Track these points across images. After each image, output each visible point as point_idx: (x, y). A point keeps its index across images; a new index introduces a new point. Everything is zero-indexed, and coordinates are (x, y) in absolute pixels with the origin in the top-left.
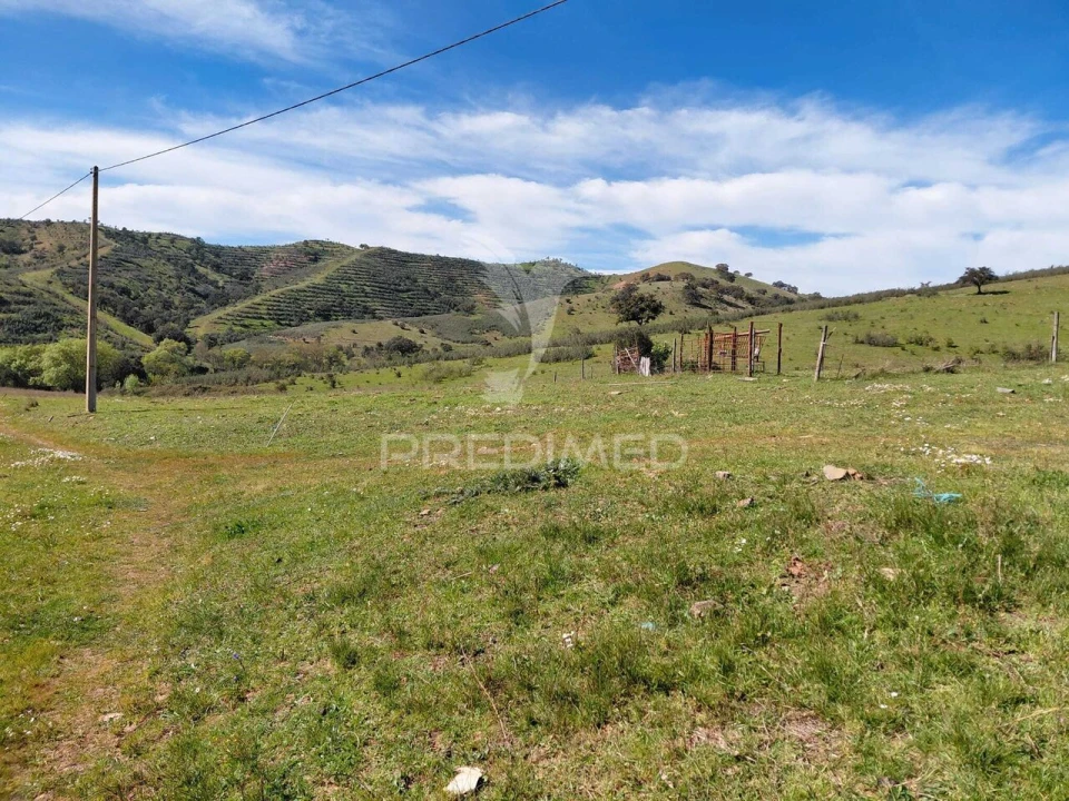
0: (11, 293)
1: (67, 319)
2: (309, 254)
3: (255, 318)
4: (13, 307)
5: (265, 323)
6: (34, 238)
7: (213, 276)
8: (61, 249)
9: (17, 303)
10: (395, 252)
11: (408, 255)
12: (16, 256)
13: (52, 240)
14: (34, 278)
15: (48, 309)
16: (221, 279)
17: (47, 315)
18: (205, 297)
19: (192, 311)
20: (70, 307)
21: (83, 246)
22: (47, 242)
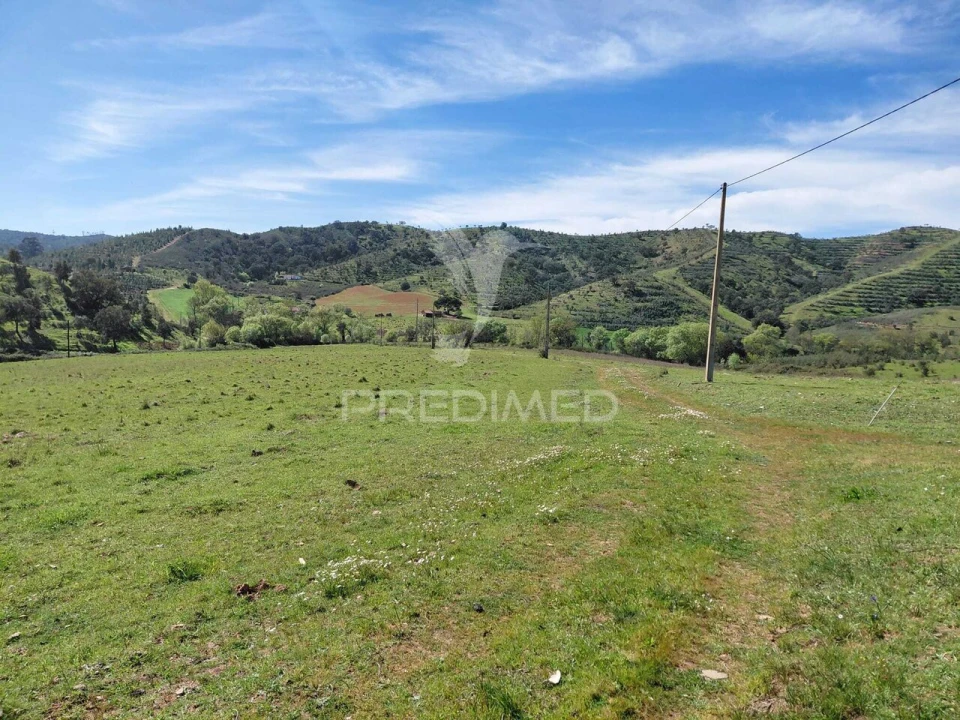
0: (647, 287)
1: (685, 306)
2: (905, 241)
3: (845, 305)
4: (648, 297)
5: (855, 310)
6: (665, 244)
7: (808, 267)
8: (684, 251)
9: (651, 294)
12: (652, 259)
13: (678, 244)
14: (664, 275)
15: (671, 299)
16: (814, 270)
17: (671, 304)
18: (799, 286)
19: (787, 298)
20: (688, 297)
21: (701, 247)
22: (675, 247)
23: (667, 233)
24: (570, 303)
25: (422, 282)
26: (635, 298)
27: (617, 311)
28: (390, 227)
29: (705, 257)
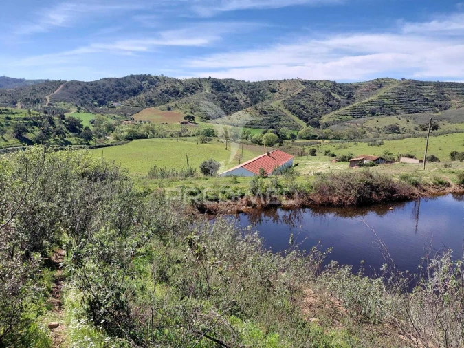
0: (268, 110)
1: (282, 118)
2: (378, 84)
3: (344, 115)
4: (268, 115)
5: (348, 117)
6: (280, 87)
7: (337, 97)
8: (287, 90)
9: (270, 113)
10: (417, 81)
12: (274, 94)
14: (275, 104)
15: (277, 115)
16: (340, 98)
17: (277, 117)
19: (325, 112)
20: (283, 114)
21: (294, 89)
22: (283, 88)
23: (281, 81)
24: (239, 117)
25: (176, 106)
26: (264, 115)
27: (256, 120)
28: (157, 77)
29: (294, 94)
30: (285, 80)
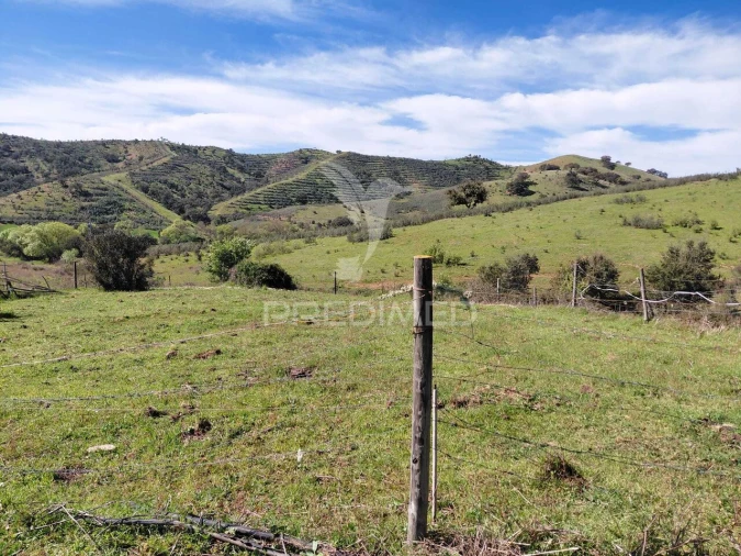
0: (94, 188)
1: (127, 205)
2: (301, 158)
3: (255, 203)
4: (94, 198)
5: (262, 206)
6: (126, 152)
7: (237, 174)
8: (141, 158)
9: (97, 195)
10: (359, 155)
11: (367, 157)
12: (114, 164)
13: (137, 153)
14: (111, 179)
15: (115, 199)
16: (243, 177)
17: (115, 203)
18: (229, 189)
19: (218, 197)
20: (130, 197)
21: (155, 155)
22: (134, 154)
23: (128, 143)
24: (18, 202)
26: (82, 198)
27: (64, 209)
29: (155, 164)
30: (136, 141)
